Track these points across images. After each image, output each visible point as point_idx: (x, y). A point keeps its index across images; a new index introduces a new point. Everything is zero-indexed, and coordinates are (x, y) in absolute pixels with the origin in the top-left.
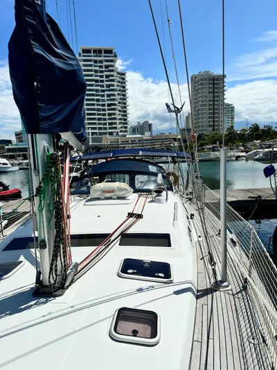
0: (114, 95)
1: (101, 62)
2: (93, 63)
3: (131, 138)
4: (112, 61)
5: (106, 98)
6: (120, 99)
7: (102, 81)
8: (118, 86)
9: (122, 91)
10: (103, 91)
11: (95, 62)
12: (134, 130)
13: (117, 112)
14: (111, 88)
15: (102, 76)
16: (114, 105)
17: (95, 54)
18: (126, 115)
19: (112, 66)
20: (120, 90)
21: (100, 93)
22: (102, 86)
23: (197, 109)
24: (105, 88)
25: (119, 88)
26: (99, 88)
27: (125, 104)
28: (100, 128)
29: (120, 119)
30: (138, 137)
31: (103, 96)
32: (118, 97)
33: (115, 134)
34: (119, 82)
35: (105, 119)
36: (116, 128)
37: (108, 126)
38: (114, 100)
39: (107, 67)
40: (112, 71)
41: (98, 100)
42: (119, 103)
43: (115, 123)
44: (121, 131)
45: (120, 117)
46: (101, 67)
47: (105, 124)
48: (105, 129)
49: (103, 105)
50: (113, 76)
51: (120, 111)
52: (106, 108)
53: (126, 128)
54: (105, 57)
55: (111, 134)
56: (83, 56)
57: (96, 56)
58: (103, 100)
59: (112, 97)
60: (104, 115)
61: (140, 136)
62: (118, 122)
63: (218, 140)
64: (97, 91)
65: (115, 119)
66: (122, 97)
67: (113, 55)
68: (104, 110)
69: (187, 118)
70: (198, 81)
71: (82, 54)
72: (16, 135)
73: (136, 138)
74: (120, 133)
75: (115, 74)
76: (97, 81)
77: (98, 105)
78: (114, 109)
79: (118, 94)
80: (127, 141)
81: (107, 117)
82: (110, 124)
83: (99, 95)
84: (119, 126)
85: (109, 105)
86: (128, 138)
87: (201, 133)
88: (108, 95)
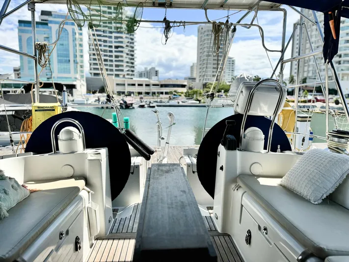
0: (121, 38)
3: (137, 81)
5: (113, 40)
6: (128, 42)
7: (110, 22)
10: (111, 32)
12: (141, 75)
13: (125, 55)
14: (119, 30)
16: (122, 47)
18: (133, 59)
21: (108, 35)
22: (111, 28)
23: (202, 59)
24: (113, 30)
26: (106, 29)
27: (133, 47)
29: (127, 62)
30: (145, 81)
31: (110, 37)
32: (126, 40)
33: (121, 76)
35: (111, 61)
36: (122, 70)
37: (114, 68)
38: (121, 42)
39: (115, 9)
41: (105, 41)
42: (127, 46)
43: (122, 66)
44: (128, 74)
45: (128, 60)
46: (110, 8)
47: (111, 66)
48: (112, 70)
49: (110, 47)
51: (127, 54)
52: (113, 49)
53: (133, 71)
55: (117, 75)
58: (111, 42)
59: (119, 40)
60: (111, 56)
61: (147, 79)
62: (125, 64)
63: (222, 89)
64: (104, 32)
65: (122, 61)
66: (130, 41)
68: (111, 51)
69: (192, 67)
70: (205, 32)
72: (15, 70)
73: (143, 81)
74: (126, 76)
75: (123, 17)
76: (104, 22)
77: (105, 46)
78: (122, 52)
79: (126, 37)
80: (134, 85)
81: (114, 59)
82: (117, 66)
83: (106, 36)
84: (126, 69)
85: (117, 47)
86: (135, 81)
87: (206, 82)
88: (116, 38)
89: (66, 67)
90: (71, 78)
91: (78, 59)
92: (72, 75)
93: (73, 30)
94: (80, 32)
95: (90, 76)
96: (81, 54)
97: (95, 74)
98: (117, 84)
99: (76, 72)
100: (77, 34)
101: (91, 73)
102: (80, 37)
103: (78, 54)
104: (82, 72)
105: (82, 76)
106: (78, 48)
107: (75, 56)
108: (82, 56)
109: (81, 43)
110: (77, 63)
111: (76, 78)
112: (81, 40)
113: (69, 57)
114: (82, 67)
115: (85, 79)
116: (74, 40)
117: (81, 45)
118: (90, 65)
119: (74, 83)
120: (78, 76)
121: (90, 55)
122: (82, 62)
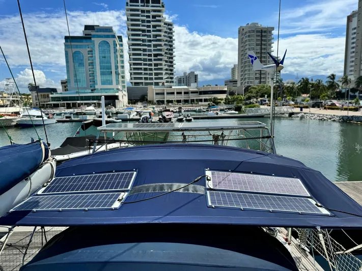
0: (160, 45)
1: (148, 11)
2: (140, 13)
3: (176, 89)
4: (159, 11)
5: (152, 48)
6: (167, 49)
7: (149, 31)
8: (165, 36)
9: (169, 42)
10: (150, 41)
11: (143, 11)
12: (180, 81)
13: (164, 63)
14: (158, 38)
15: (149, 26)
16: (161, 55)
17: (143, 4)
18: (172, 66)
19: (160, 16)
20: (166, 41)
21: (147, 43)
22: (150, 36)
23: (244, 61)
24: (152, 39)
25: (165, 39)
26: (145, 38)
27: (172, 54)
28: (146, 79)
29: (166, 70)
30: (184, 89)
31: (149, 46)
32: (165, 48)
33: (161, 84)
34: (166, 32)
35: (151, 69)
36: (161, 78)
37: (154, 77)
38: (160, 50)
39: (154, 17)
40: (159, 21)
41: (144, 50)
42: (166, 53)
43: (162, 74)
44: (167, 82)
45: (166, 67)
46: (148, 17)
47: (151, 74)
48: (151, 79)
49: (150, 55)
50: (160, 26)
51: (166, 61)
52: (153, 58)
53: (172, 78)
54: (152, 6)
55: (157, 84)
56: (131, 6)
57: (144, 6)
58: (150, 51)
59: (158, 48)
60: (150, 65)
61: (186, 87)
62: (164, 72)
63: (266, 93)
64: (143, 41)
65: (161, 69)
66: (169, 47)
67: (161, 5)
68: (150, 60)
69: (233, 70)
70: (246, 32)
71: (129, 4)
72: (62, 83)
73: (182, 89)
74: (166, 84)
75: (162, 24)
76: (143, 31)
77: (144, 55)
78: (161, 60)
79: (165, 44)
80: (173, 93)
81: (153, 67)
82: (156, 74)
83: (145, 45)
84: (165, 77)
85: (156, 55)
86: (174, 89)
87: (248, 85)
88: (155, 46)
89: (108, 78)
90: (113, 89)
91: (120, 70)
92: (114, 86)
93: (114, 41)
94: (121, 43)
95: (131, 85)
96: (122, 65)
97: (136, 84)
98: (157, 94)
99: (118, 83)
100: (118, 46)
101: (132, 83)
102: (121, 48)
103: (119, 65)
104: (123, 82)
105: (124, 87)
106: (119, 59)
107: (117, 67)
108: (123, 67)
109: (121, 54)
110: (119, 74)
111: (118, 89)
112: (122, 51)
113: (111, 69)
114: (123, 77)
115: (126, 89)
116: (116, 51)
117: (122, 56)
118: (131, 74)
119: (117, 94)
120: (120, 87)
121: (130, 65)
122: (123, 72)
